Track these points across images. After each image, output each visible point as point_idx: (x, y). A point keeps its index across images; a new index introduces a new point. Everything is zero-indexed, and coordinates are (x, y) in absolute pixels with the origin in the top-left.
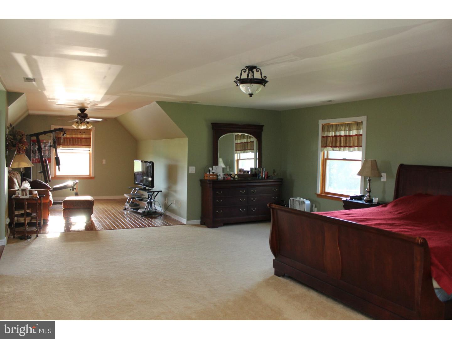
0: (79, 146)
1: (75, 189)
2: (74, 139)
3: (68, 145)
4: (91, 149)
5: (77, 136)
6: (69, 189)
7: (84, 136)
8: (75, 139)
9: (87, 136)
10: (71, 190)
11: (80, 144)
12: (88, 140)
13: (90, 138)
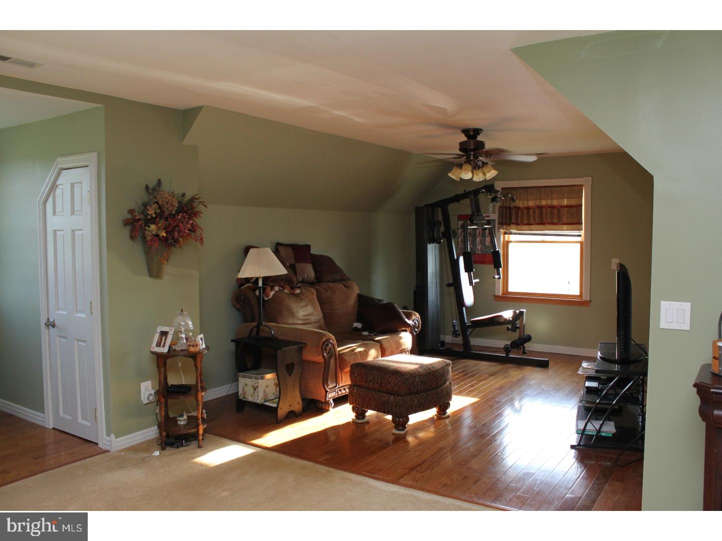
0: (555, 227)
1: (518, 328)
2: (544, 210)
3: (532, 224)
4: (582, 233)
5: (549, 202)
6: (506, 326)
7: (565, 202)
8: (546, 209)
9: (573, 202)
10: (508, 329)
11: (556, 221)
12: (574, 210)
13: (581, 205)
